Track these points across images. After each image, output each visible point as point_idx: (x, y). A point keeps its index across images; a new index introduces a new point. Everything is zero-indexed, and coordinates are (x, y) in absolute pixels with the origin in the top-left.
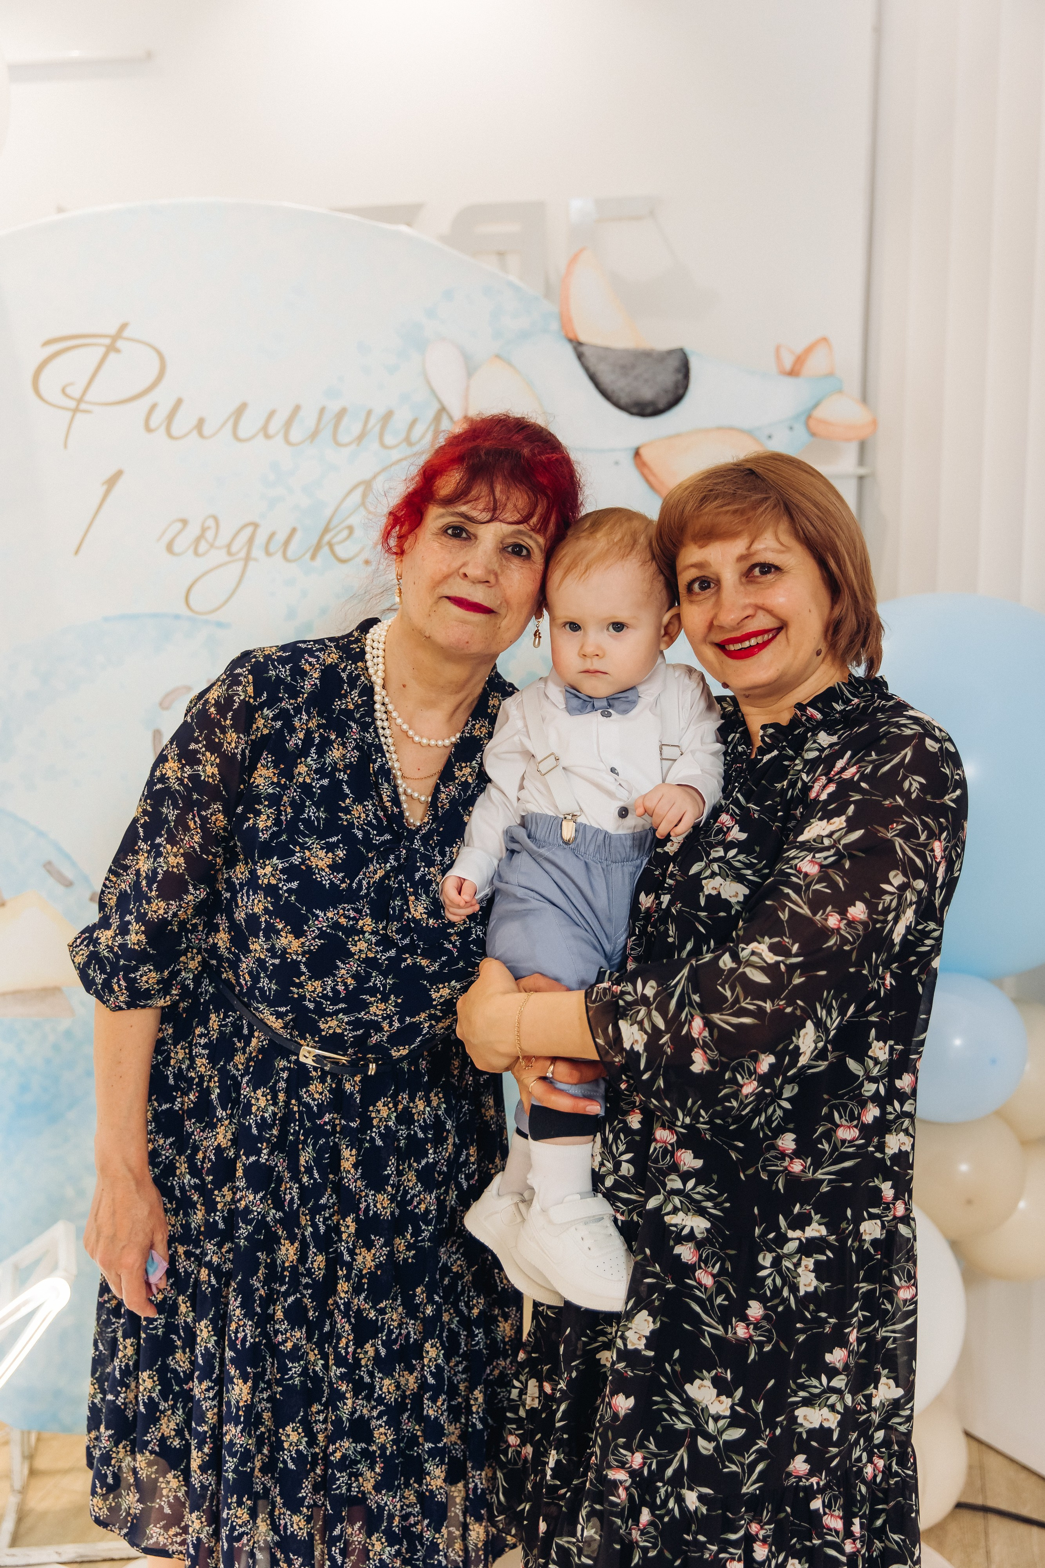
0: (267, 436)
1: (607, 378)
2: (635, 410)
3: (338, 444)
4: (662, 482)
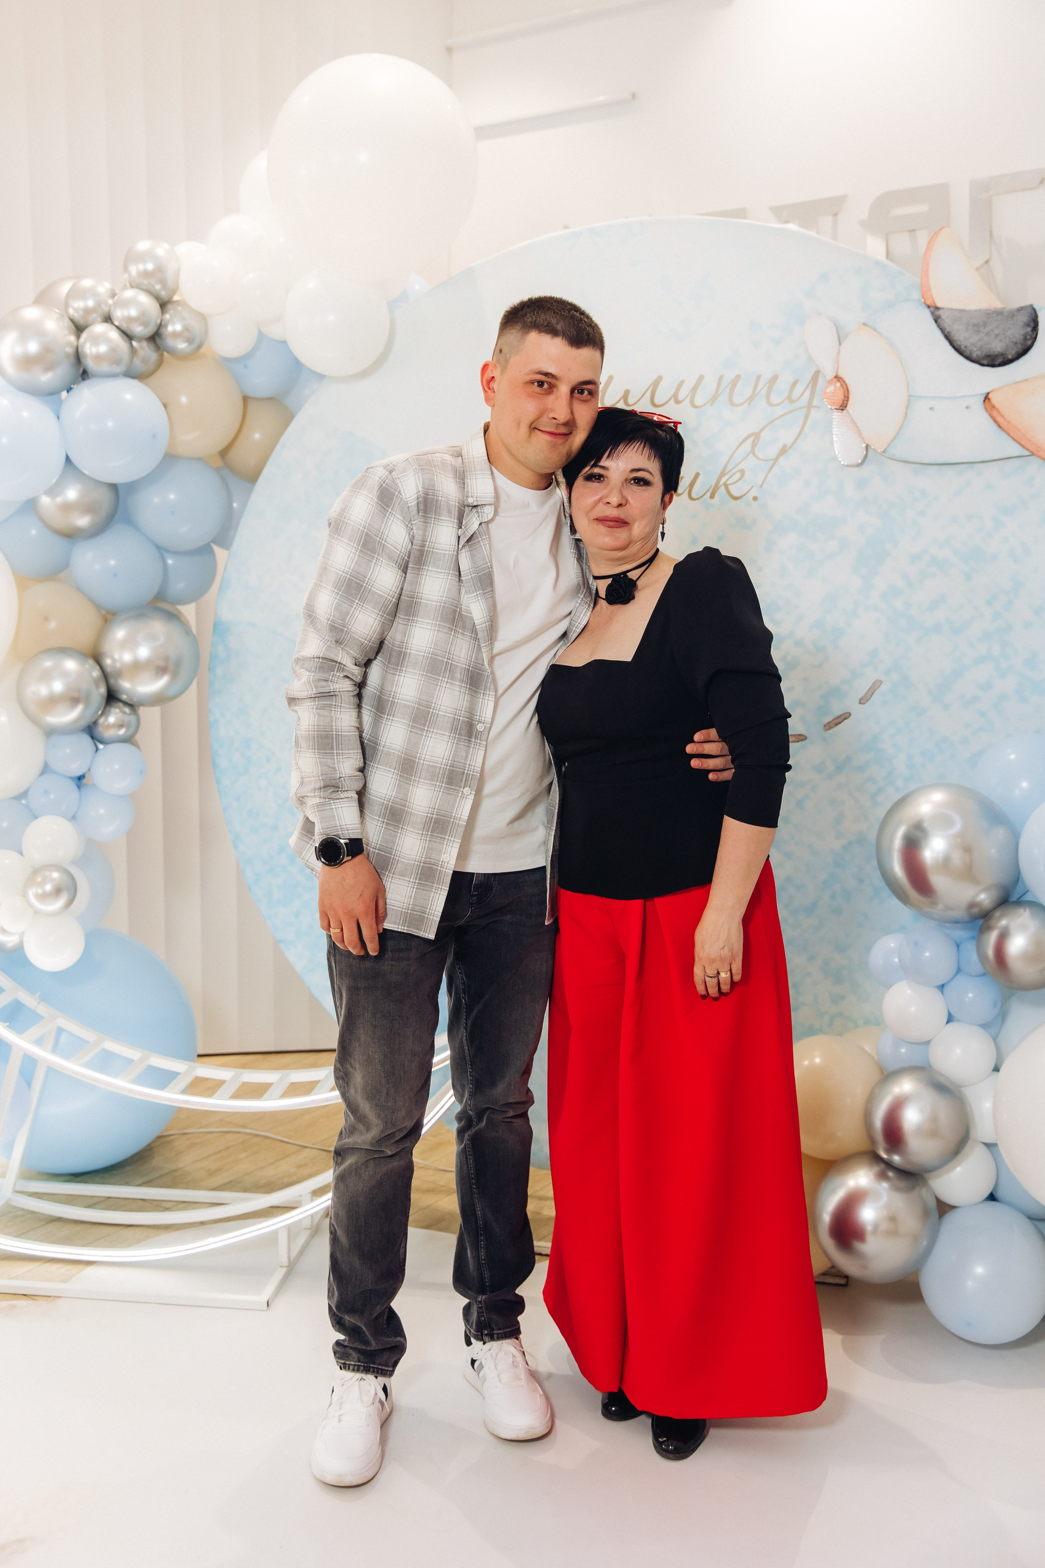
0: (677, 402)
1: (961, 337)
2: (985, 362)
3: (732, 404)
4: (1009, 422)
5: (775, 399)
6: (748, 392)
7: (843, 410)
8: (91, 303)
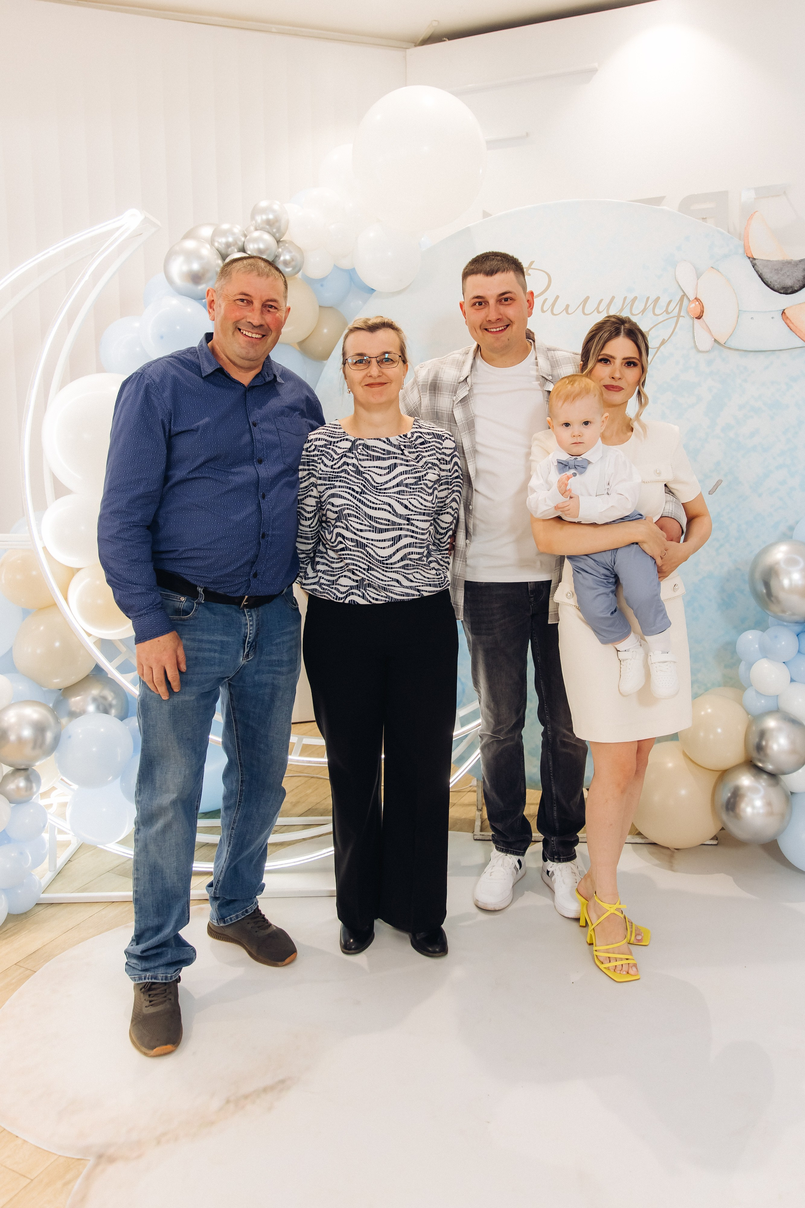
1: (768, 276)
2: (782, 291)
4: (796, 327)
5: (657, 311)
6: (642, 307)
7: (700, 318)
8: (230, 239)
